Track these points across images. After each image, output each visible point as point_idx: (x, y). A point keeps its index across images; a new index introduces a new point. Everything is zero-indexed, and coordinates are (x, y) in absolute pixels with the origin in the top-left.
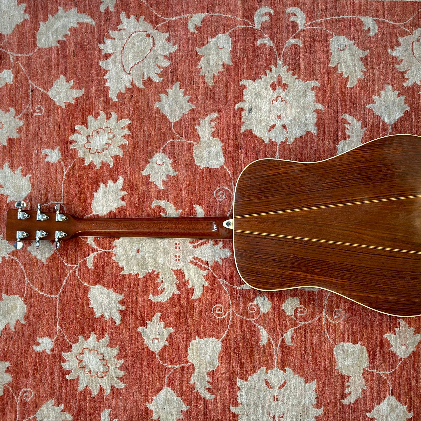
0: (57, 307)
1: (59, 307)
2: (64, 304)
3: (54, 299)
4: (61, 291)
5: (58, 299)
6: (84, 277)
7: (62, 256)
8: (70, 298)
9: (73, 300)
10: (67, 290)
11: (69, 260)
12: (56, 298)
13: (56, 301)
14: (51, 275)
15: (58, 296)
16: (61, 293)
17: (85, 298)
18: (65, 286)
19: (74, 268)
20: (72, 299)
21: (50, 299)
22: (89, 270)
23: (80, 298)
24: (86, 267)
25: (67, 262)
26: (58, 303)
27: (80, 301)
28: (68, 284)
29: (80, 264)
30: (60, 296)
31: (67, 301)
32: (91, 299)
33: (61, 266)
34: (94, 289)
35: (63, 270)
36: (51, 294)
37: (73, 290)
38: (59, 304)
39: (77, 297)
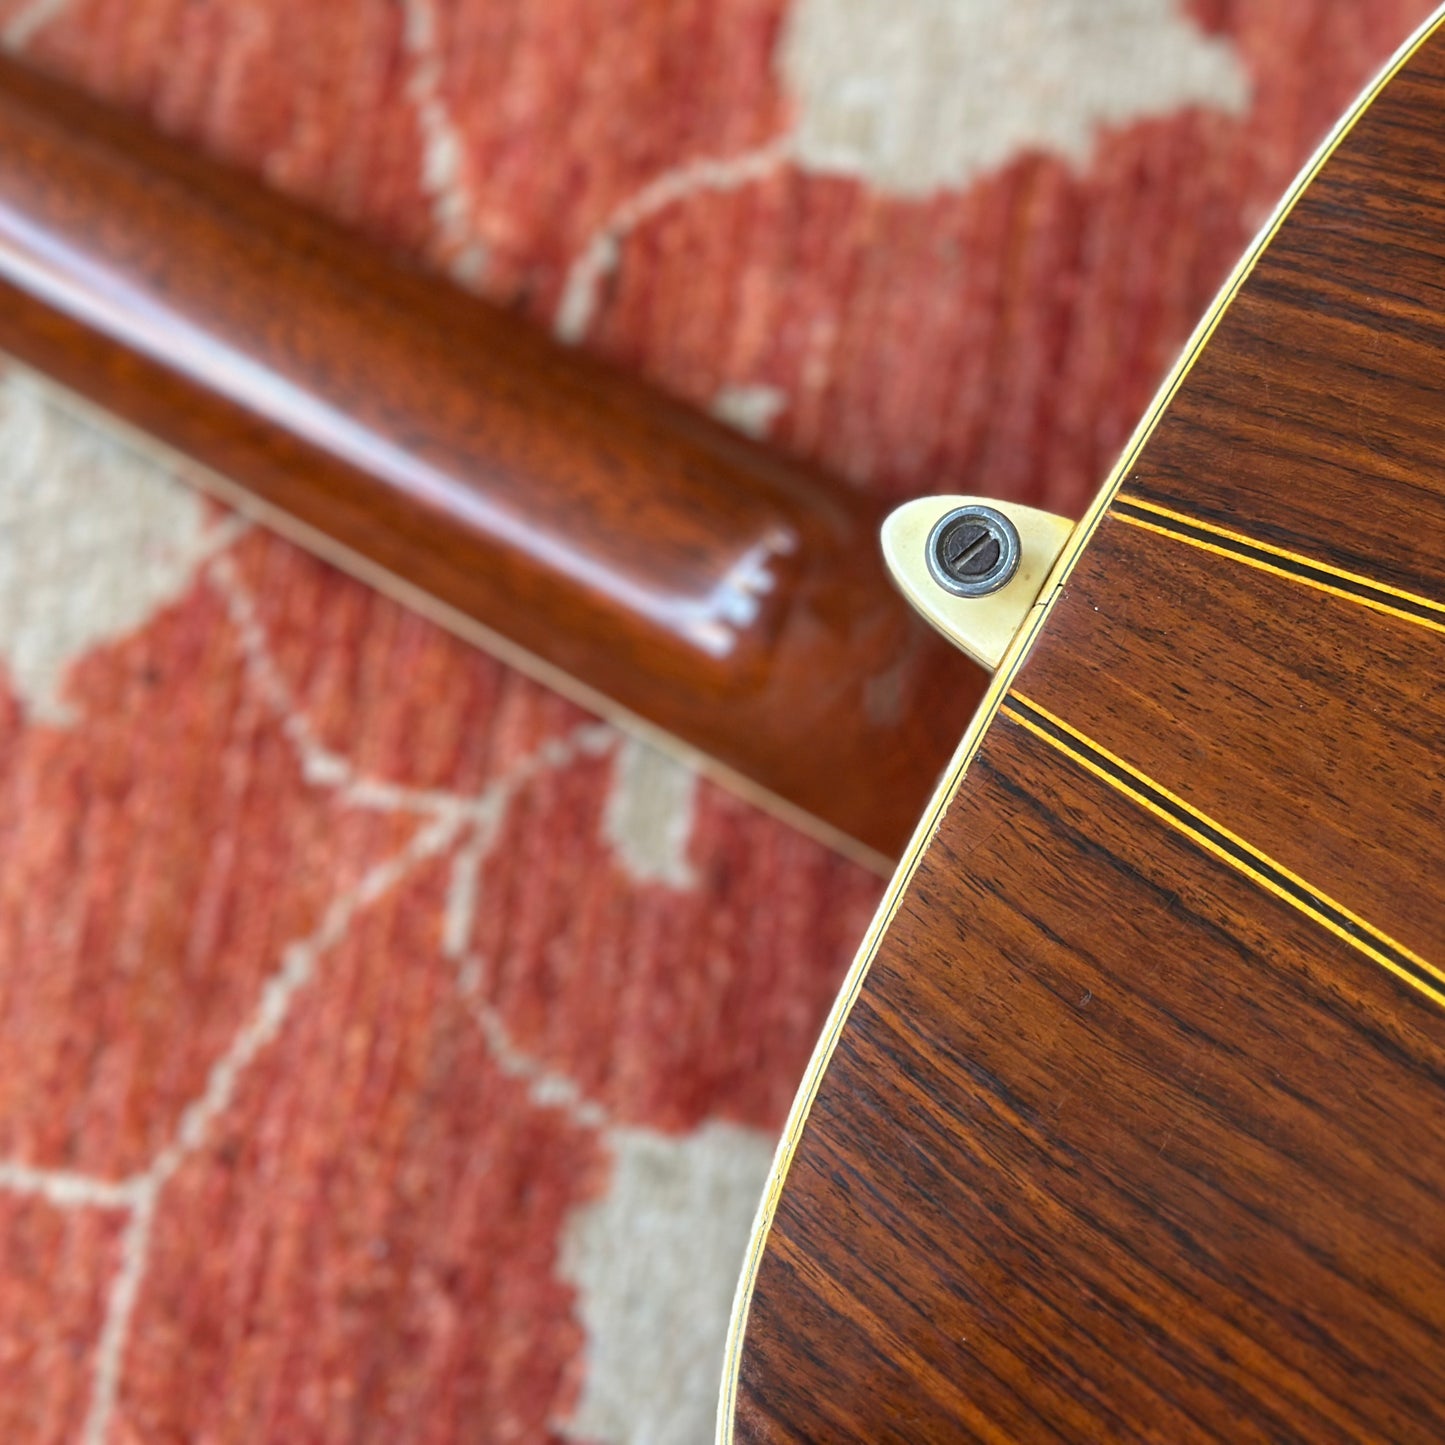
0: (107, 1360)
1: (129, 1357)
2: (205, 1334)
3: (79, 1232)
4: (196, 1127)
5: (134, 1248)
6: (543, 984)
7: (296, 654)
8: (309, 1259)
9: (347, 1299)
10: (288, 1142)
11: (383, 715)
12: (112, 1222)
13: (103, 1270)
14: (93, 883)
15: (140, 1195)
16: (189, 1159)
17: (515, 1291)
18: (268, 1070)
19: (430, 840)
20: (329, 1277)
21: (31, 1231)
22: (629, 902)
23: (451, 1281)
24: (596, 854)
25: (339, 744)
26: (122, 1295)
27: (440, 1317)
28: (314, 1048)
29: (521, 804)
30: (169, 1200)
31: (256, 1294)
32: (596, 1313)
33: (251, 793)
34: (659, 1173)
35: (279, 845)
36: (58, 1153)
37: (373, 1143)
38: (138, 1324)
39: (400, 1254)
